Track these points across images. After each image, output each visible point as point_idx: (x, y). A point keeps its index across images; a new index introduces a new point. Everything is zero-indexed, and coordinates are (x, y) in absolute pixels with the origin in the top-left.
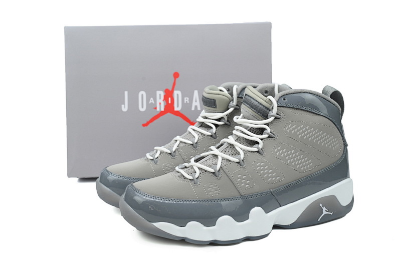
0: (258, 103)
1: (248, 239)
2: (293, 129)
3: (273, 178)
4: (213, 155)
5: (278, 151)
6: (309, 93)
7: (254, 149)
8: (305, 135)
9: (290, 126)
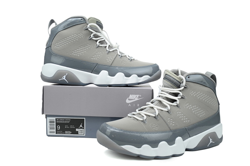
0: (174, 79)
1: (174, 156)
2: (194, 94)
3: (186, 121)
4: (150, 107)
5: (187, 106)
6: (200, 74)
7: (174, 104)
8: (201, 97)
9: (192, 92)
